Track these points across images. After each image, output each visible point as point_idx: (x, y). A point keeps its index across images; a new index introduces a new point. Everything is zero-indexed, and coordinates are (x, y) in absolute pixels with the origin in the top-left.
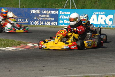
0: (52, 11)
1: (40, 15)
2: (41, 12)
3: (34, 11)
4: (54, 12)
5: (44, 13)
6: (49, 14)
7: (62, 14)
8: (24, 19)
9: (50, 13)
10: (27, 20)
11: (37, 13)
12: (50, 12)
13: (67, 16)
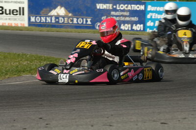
0: (135, 5)
1: (113, 13)
2: (115, 7)
3: (101, 5)
4: (138, 7)
5: (120, 10)
6: (129, 11)
7: (152, 10)
8: (85, 19)
9: (130, 9)
10: (91, 21)
11: (108, 8)
12: (131, 7)
13: (162, 14)
